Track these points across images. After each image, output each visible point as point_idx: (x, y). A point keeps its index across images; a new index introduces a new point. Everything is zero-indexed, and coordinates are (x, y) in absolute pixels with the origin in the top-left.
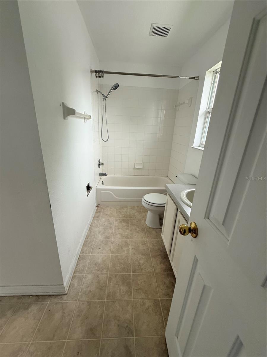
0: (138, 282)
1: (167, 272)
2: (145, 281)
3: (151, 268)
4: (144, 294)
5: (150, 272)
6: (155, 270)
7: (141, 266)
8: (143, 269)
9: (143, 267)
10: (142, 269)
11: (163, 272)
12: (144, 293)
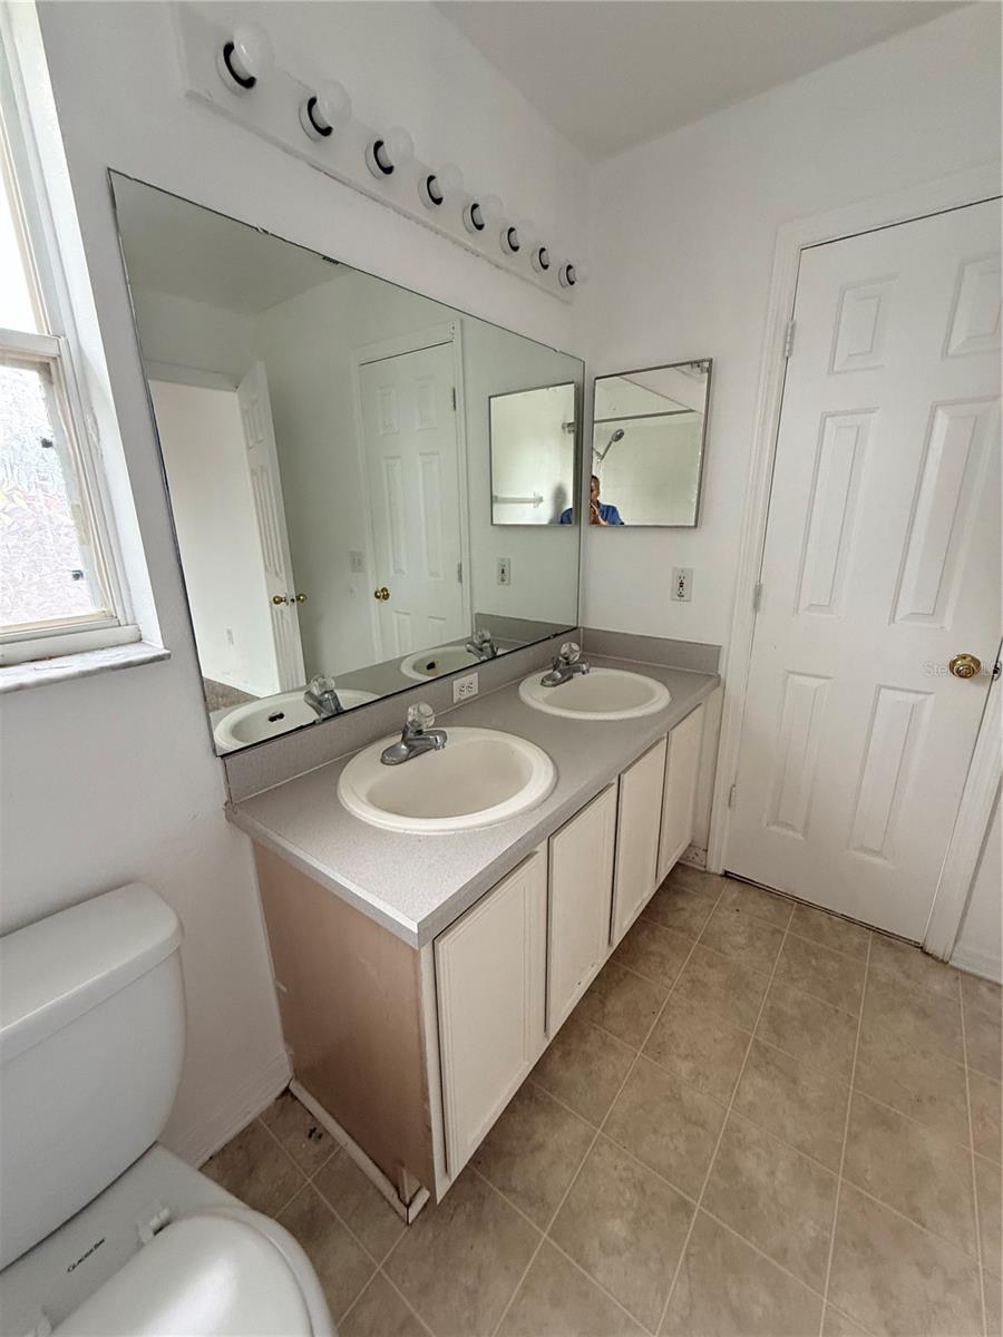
0: (682, 1149)
1: (545, 1096)
2: (655, 1131)
3: (597, 1158)
4: (680, 1095)
5: (611, 1145)
6: (587, 1140)
7: (635, 1205)
8: (634, 1186)
9: (628, 1196)
10: (640, 1187)
11: (563, 1108)
12: (680, 1099)
